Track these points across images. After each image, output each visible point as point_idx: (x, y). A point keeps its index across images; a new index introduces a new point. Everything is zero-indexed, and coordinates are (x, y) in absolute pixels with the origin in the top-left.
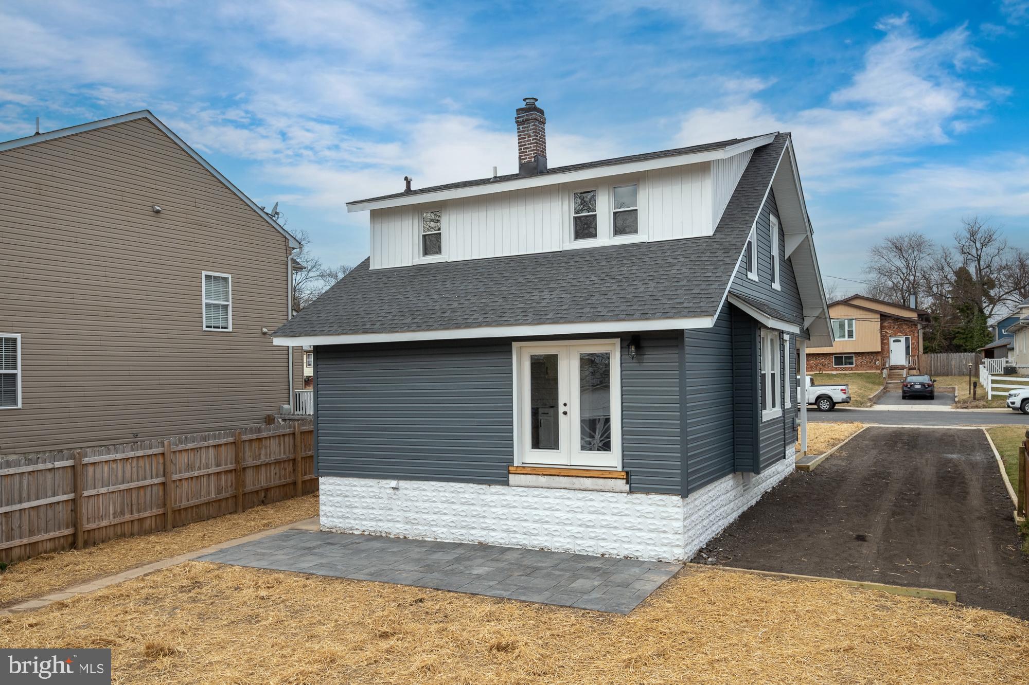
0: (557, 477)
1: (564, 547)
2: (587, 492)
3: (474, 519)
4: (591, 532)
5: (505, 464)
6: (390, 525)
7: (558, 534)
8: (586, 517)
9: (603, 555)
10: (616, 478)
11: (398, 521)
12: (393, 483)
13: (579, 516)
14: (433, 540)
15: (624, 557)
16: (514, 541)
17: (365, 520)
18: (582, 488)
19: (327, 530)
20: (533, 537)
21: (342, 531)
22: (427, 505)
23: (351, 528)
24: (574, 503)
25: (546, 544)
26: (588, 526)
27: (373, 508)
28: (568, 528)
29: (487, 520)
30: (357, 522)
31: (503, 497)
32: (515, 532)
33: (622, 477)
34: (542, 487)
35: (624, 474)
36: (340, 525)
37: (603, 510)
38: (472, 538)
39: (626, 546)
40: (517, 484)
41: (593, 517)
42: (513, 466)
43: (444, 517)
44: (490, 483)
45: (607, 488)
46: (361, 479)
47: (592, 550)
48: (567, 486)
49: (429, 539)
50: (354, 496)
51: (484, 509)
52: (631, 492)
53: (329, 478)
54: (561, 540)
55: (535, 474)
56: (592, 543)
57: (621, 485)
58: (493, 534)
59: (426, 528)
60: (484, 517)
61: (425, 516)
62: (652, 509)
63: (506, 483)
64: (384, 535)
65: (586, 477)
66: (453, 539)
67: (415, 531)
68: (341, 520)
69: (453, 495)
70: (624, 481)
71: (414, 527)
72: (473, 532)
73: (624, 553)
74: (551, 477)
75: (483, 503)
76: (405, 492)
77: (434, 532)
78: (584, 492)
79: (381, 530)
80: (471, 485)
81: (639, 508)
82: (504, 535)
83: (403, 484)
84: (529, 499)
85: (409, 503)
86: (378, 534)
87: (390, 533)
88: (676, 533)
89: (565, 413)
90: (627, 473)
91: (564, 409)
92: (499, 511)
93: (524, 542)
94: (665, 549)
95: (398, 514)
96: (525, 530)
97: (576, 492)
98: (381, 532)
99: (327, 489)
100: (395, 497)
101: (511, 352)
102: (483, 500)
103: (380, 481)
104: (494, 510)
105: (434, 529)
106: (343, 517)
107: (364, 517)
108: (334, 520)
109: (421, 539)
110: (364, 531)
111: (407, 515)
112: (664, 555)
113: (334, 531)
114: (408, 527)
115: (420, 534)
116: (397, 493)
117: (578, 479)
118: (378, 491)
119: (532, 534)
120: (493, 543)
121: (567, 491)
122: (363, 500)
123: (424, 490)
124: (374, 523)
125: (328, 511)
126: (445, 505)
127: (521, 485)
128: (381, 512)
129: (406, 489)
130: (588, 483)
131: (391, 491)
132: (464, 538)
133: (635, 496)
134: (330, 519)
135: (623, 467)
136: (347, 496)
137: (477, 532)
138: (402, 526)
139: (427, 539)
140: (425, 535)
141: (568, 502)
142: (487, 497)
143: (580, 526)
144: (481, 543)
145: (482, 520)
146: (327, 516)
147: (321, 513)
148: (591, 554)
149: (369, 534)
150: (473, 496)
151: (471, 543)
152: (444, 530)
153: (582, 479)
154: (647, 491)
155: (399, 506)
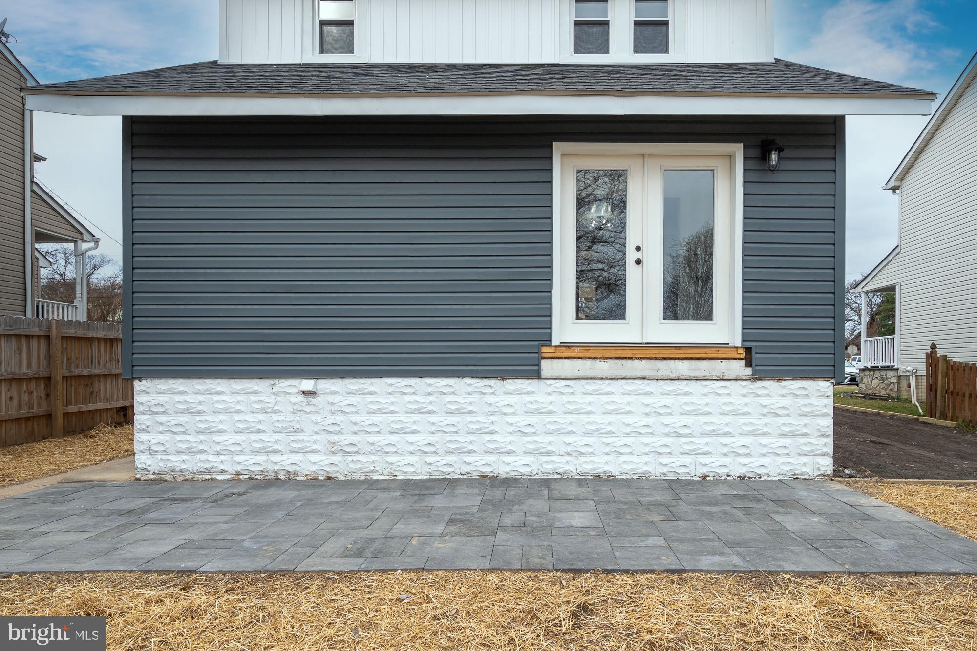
0: (629, 361)
1: (639, 471)
2: (680, 382)
3: (472, 438)
4: (685, 443)
5: (537, 343)
6: (296, 458)
7: (629, 450)
8: (677, 421)
9: (704, 477)
10: (729, 359)
11: (314, 451)
12: (308, 384)
13: (667, 420)
14: (387, 477)
15: (739, 477)
16: (549, 467)
17: (241, 452)
18: (672, 376)
19: (152, 477)
20: (583, 459)
21: (187, 477)
22: (377, 419)
23: (208, 471)
24: (658, 401)
25: (606, 468)
26: (680, 435)
27: (259, 431)
28: (646, 440)
29: (495, 437)
30: (222, 458)
31: (527, 398)
32: (549, 453)
33: (739, 356)
34: (601, 379)
35: (742, 351)
36: (183, 466)
37: (707, 409)
38: (468, 468)
39: (744, 460)
40: (555, 375)
41: (689, 420)
42: (550, 346)
43: (411, 438)
44: (502, 376)
45: (714, 375)
46: (232, 381)
47: (686, 470)
48: (647, 374)
49: (381, 478)
50: (217, 412)
51: (493, 418)
52: (756, 377)
53: (157, 381)
54: (635, 459)
55: (590, 358)
56: (686, 460)
57: (738, 368)
58: (508, 459)
59: (374, 458)
60: (492, 432)
61: (372, 439)
62: (786, 402)
63: (536, 374)
64: (283, 477)
65: (678, 359)
66: (430, 474)
67: (352, 465)
68: (185, 457)
69: (431, 398)
70: (743, 363)
71: (350, 458)
72: (469, 458)
73: (737, 471)
74: (618, 360)
75: (491, 409)
76: (331, 399)
77: (392, 464)
78: (676, 382)
79: (276, 468)
80: (468, 381)
81: (765, 401)
82: (529, 459)
83: (324, 385)
84: (578, 398)
85: (339, 419)
86: (271, 476)
87: (295, 473)
88: (823, 436)
89: (638, 262)
90: (748, 350)
91: (638, 255)
92: (521, 420)
93: (567, 468)
94: (804, 459)
95: (315, 437)
96: (569, 449)
97: (661, 383)
98: (276, 472)
99: (153, 402)
100: (308, 409)
101: (550, 158)
102: (490, 405)
103: (277, 381)
104: (510, 419)
105: (391, 459)
106: (189, 451)
107: (239, 448)
108: (170, 457)
109: (362, 478)
110: (238, 473)
111: (335, 438)
112: (804, 469)
113: (168, 477)
114: (335, 459)
115: (361, 469)
116: (314, 401)
117: (665, 361)
118: (272, 399)
119: (582, 454)
120: (508, 474)
121: (646, 382)
122: (237, 418)
123: (371, 393)
124: (261, 458)
125: (154, 441)
126: (415, 417)
127: (564, 376)
128: (277, 437)
129: (333, 393)
130: (683, 367)
131: (301, 398)
132: (451, 469)
133: (760, 384)
134: (159, 457)
135: (743, 341)
136: (200, 412)
137: (477, 459)
138: (323, 458)
139: (375, 478)
140: (372, 471)
141: (647, 400)
142: (498, 399)
143: (667, 435)
144: (484, 476)
145: (487, 438)
146: (151, 451)
147: (137, 447)
148: (683, 478)
149: (251, 478)
150: (471, 399)
151: (465, 477)
152: (412, 459)
153: (672, 361)
154: (779, 376)
155: (317, 423)
